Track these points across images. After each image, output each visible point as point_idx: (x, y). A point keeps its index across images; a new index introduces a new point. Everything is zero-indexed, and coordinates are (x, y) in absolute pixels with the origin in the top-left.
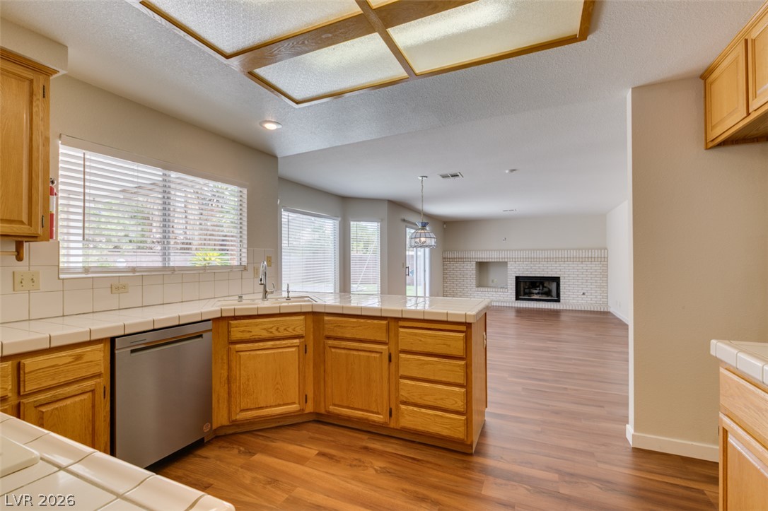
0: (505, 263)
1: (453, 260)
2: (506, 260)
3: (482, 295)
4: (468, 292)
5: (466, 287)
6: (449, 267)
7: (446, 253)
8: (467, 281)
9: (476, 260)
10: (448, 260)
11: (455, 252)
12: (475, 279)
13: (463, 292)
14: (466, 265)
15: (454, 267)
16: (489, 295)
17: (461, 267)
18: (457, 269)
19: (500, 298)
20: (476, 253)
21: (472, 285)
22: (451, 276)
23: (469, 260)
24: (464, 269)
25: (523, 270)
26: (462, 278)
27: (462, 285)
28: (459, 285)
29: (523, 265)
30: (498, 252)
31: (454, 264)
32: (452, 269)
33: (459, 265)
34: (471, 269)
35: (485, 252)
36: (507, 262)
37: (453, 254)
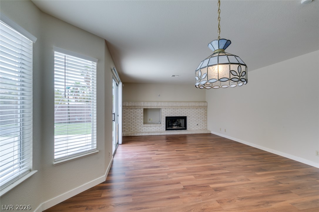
1: (129, 107)
2: (161, 107)
3: (147, 129)
4: (139, 127)
5: (137, 125)
6: (126, 112)
7: (125, 103)
8: (138, 120)
9: (144, 108)
10: (126, 107)
11: (131, 102)
12: (143, 119)
13: (136, 128)
14: (137, 110)
15: (129, 112)
16: (151, 129)
17: (134, 112)
18: (132, 113)
19: (157, 130)
20: (144, 103)
21: (141, 123)
22: (128, 118)
23: (140, 107)
24: (136, 113)
25: (169, 113)
26: (135, 119)
27: (135, 123)
28: (133, 123)
29: (170, 110)
30: (157, 103)
31: (130, 110)
32: (128, 113)
33: (133, 110)
34: (140, 113)
35: (150, 103)
36: (161, 109)
37: (129, 104)
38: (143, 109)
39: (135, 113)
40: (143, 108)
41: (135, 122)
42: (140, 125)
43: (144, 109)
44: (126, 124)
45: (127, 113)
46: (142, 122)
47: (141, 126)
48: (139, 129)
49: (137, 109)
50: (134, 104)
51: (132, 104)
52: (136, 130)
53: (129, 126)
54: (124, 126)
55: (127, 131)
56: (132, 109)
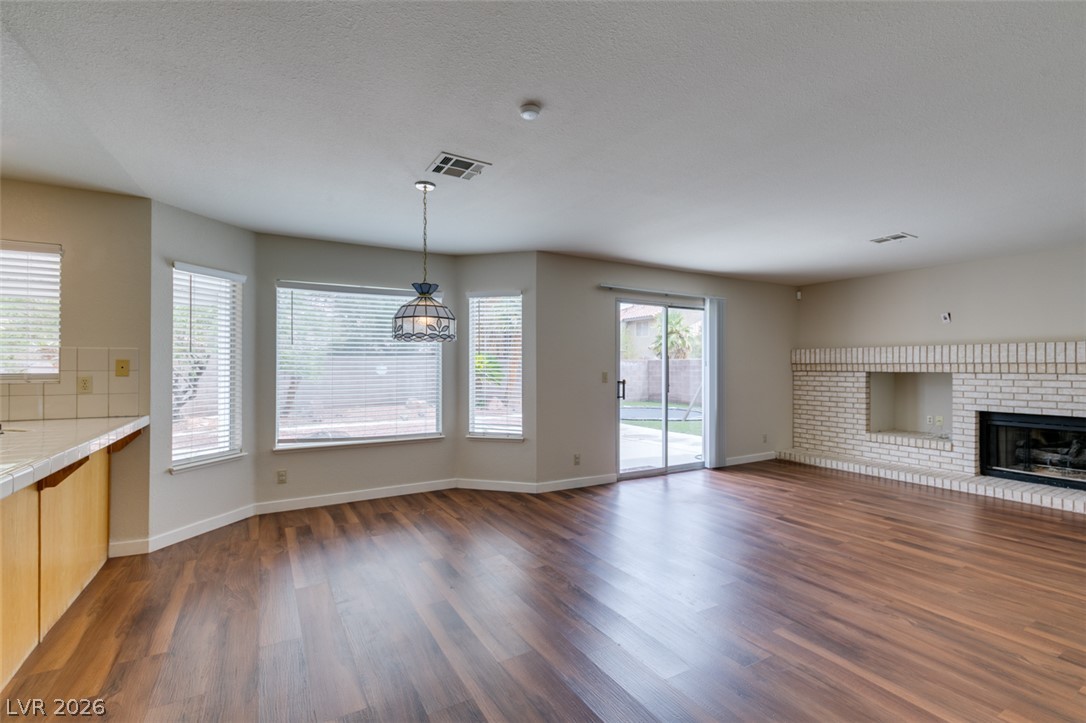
0: (945, 378)
1: (811, 368)
2: (947, 369)
3: (880, 451)
4: (848, 441)
5: (842, 430)
6: (805, 383)
7: (798, 352)
8: (845, 415)
9: (867, 369)
10: (803, 367)
11: (818, 351)
12: (864, 412)
13: (836, 440)
14: (843, 379)
15: (815, 383)
16: (899, 453)
17: (832, 384)
18: (823, 389)
19: (929, 464)
20: (866, 353)
21: (857, 427)
22: (810, 403)
23: (850, 368)
24: (837, 389)
25: (1000, 396)
26: (833, 409)
27: (834, 424)
28: (828, 424)
29: (1001, 383)
30: (924, 349)
31: (817, 378)
32: (811, 388)
33: (827, 379)
34: (854, 390)
35: (890, 349)
36: (951, 374)
37: (813, 356)
38: (864, 374)
39: (833, 389)
40: (861, 368)
41: (835, 419)
42: (854, 431)
43: (869, 374)
44: (805, 421)
45: (807, 388)
46: (860, 422)
47: (858, 437)
48: (850, 447)
49: (841, 374)
50: (828, 356)
51: (823, 356)
52: (837, 450)
53: (814, 432)
54: (799, 430)
55: (807, 446)
56: (824, 374)
